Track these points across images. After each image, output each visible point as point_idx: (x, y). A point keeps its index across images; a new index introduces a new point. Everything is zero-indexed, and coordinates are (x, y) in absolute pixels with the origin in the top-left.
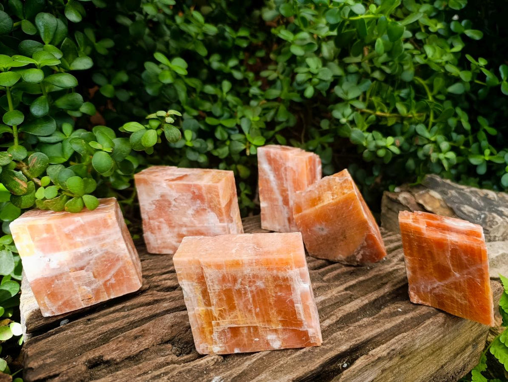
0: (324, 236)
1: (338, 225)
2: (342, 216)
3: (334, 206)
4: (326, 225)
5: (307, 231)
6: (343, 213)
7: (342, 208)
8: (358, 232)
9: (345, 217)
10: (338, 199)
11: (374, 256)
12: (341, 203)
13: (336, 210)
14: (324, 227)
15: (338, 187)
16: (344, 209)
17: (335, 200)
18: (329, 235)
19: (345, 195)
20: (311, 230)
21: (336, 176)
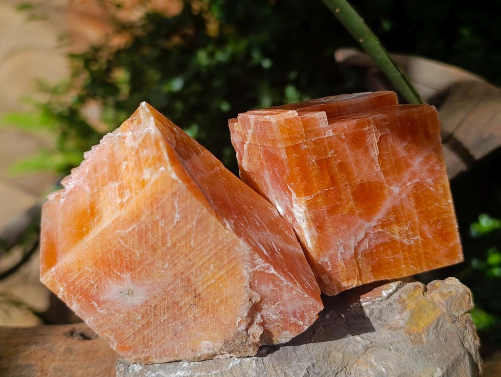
0: (142, 306)
1: (166, 270)
2: (164, 244)
3: (130, 224)
4: (132, 278)
5: (93, 306)
6: (164, 236)
7: (155, 223)
8: (223, 272)
9: (174, 245)
10: (133, 203)
11: (293, 319)
12: (147, 212)
13: (142, 235)
14: (131, 286)
15: (131, 164)
16: (161, 224)
17: (128, 209)
18: (154, 302)
19: (147, 187)
20: (104, 302)
21: (125, 130)
